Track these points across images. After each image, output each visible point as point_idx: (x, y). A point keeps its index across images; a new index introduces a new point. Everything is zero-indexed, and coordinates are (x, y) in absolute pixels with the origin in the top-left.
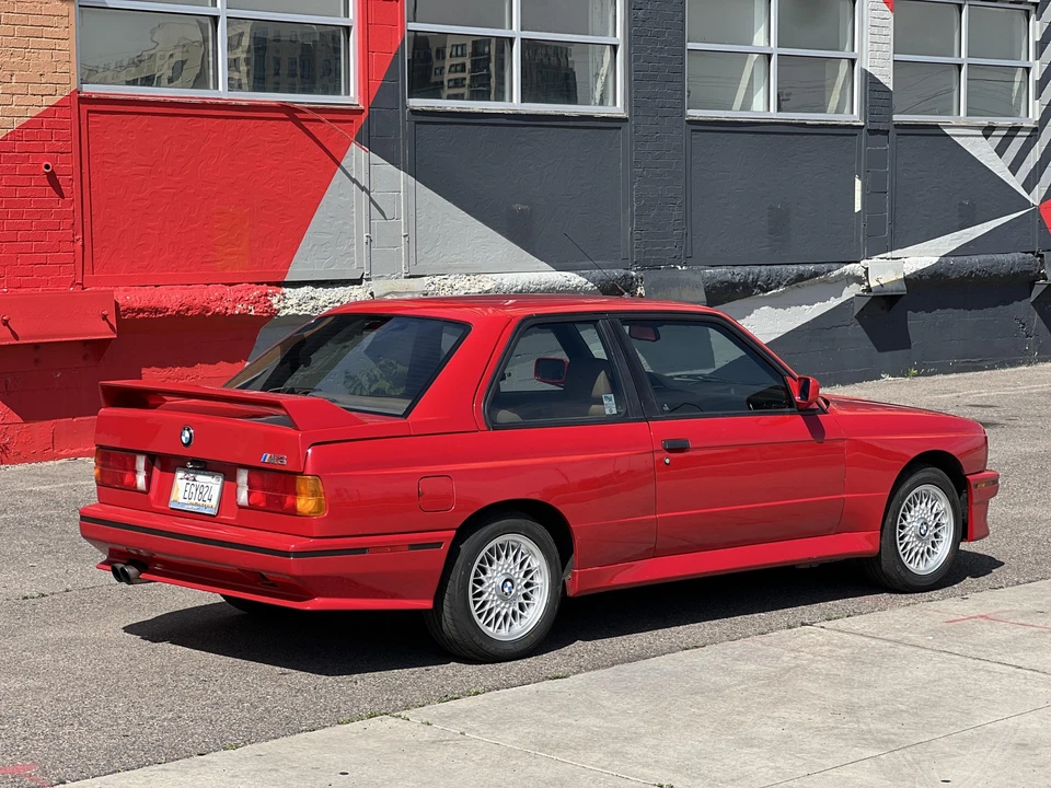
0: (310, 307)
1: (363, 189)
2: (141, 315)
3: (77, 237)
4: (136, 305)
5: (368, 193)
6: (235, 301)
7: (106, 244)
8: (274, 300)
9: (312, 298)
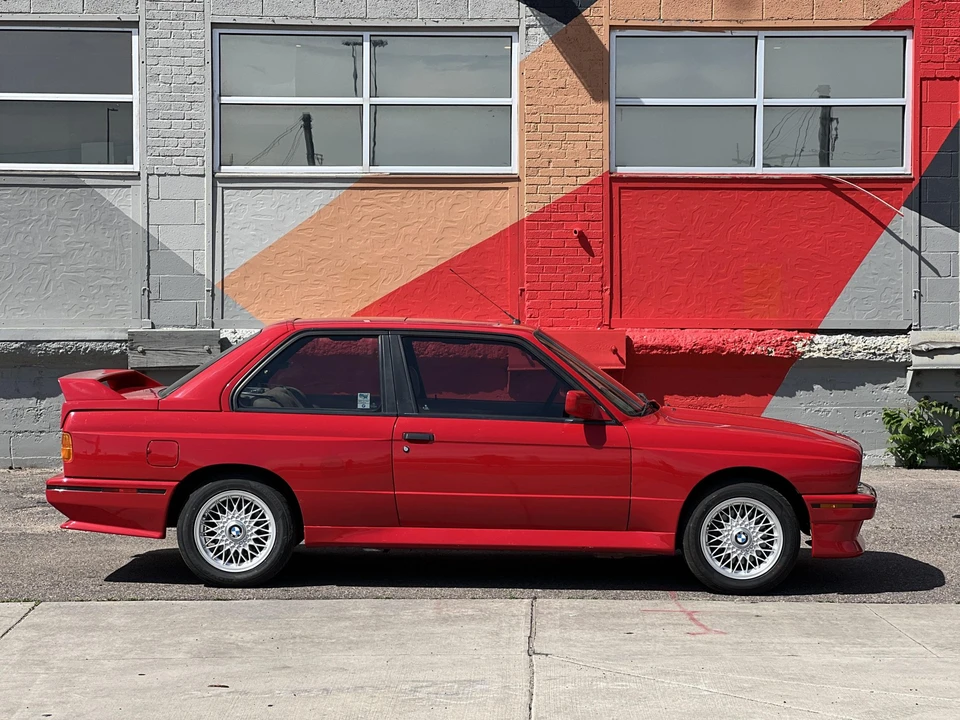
0: (840, 352)
1: (912, 249)
2: (655, 352)
3: (605, 288)
4: (650, 343)
5: (919, 252)
6: (755, 343)
7: (634, 294)
8: (800, 344)
9: (845, 344)
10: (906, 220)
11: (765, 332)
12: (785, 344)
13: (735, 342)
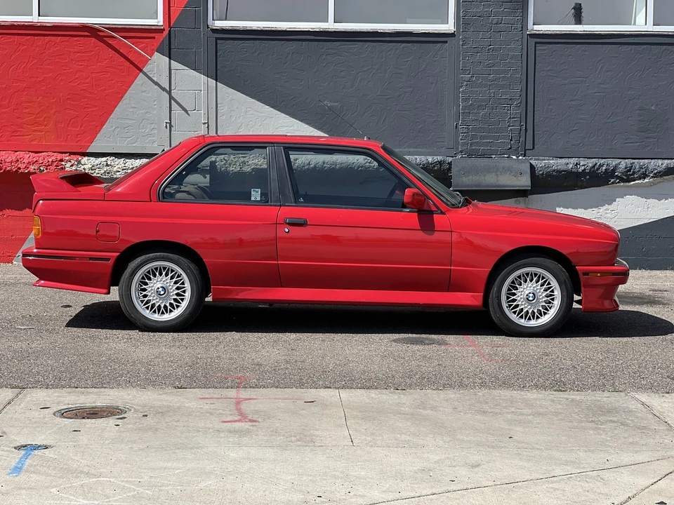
0: (102, 172)
1: (164, 89)
6: (29, 163)
8: (69, 164)
9: (107, 165)
10: (158, 63)
11: (40, 154)
12: (55, 164)
13: (11, 162)
